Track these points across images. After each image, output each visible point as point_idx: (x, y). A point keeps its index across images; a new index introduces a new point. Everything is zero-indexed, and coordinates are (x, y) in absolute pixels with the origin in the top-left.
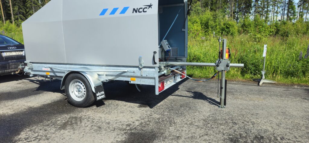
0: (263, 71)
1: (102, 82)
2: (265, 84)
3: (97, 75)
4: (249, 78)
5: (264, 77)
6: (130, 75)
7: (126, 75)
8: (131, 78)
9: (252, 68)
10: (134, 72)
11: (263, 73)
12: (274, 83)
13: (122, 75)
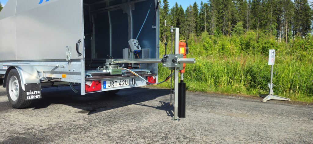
0: (270, 84)
1: (41, 80)
3: (37, 72)
6: (60, 71)
7: (57, 71)
8: (63, 75)
10: (63, 67)
11: (270, 86)
12: (287, 101)
13: (55, 71)
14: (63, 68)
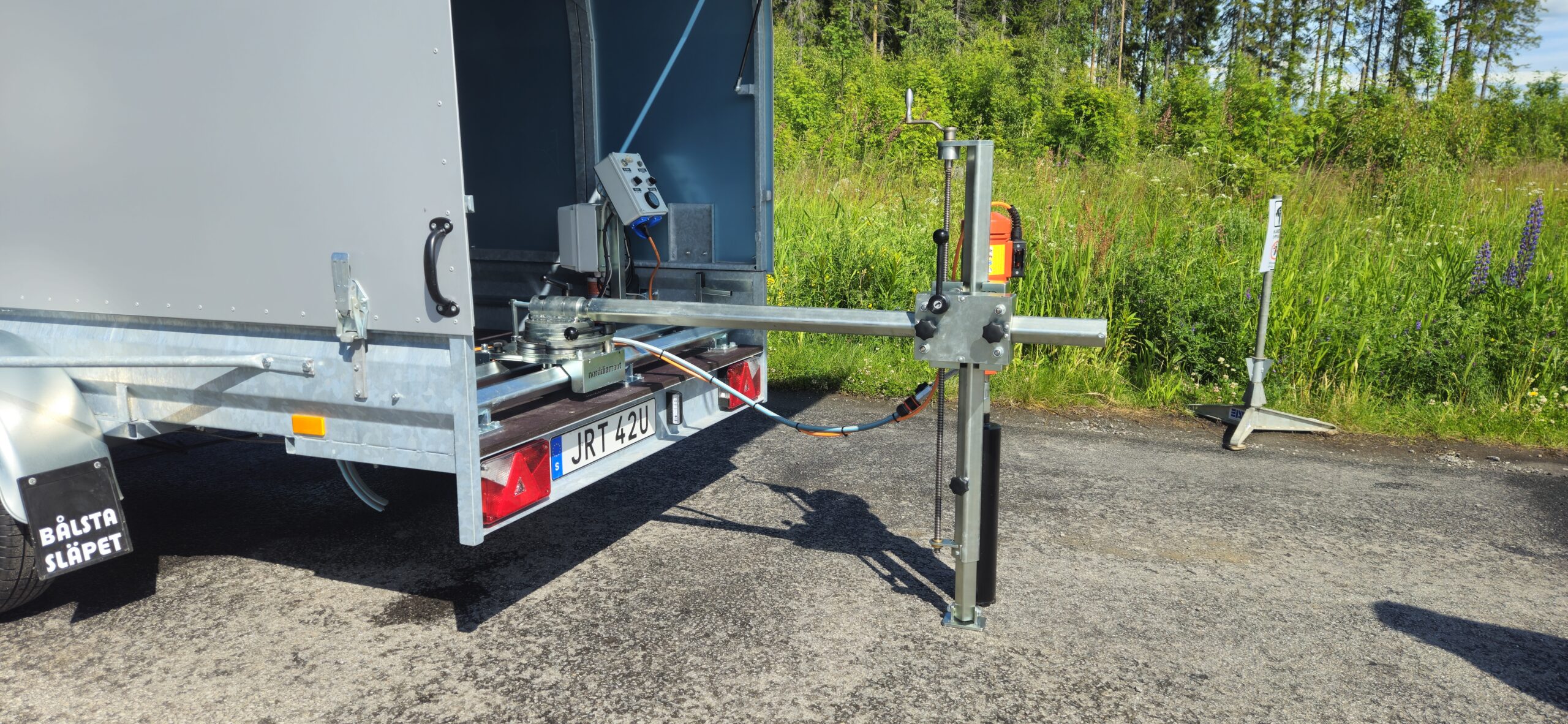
0: (1255, 361)
1: (109, 440)
2: (1264, 436)
3: (71, 385)
4: (1172, 402)
5: (1259, 396)
6: (280, 394)
7: (255, 392)
8: (296, 415)
9: (1193, 338)
10: (307, 374)
11: (1256, 369)
12: (1323, 434)
13: (230, 390)
14: (301, 382)
